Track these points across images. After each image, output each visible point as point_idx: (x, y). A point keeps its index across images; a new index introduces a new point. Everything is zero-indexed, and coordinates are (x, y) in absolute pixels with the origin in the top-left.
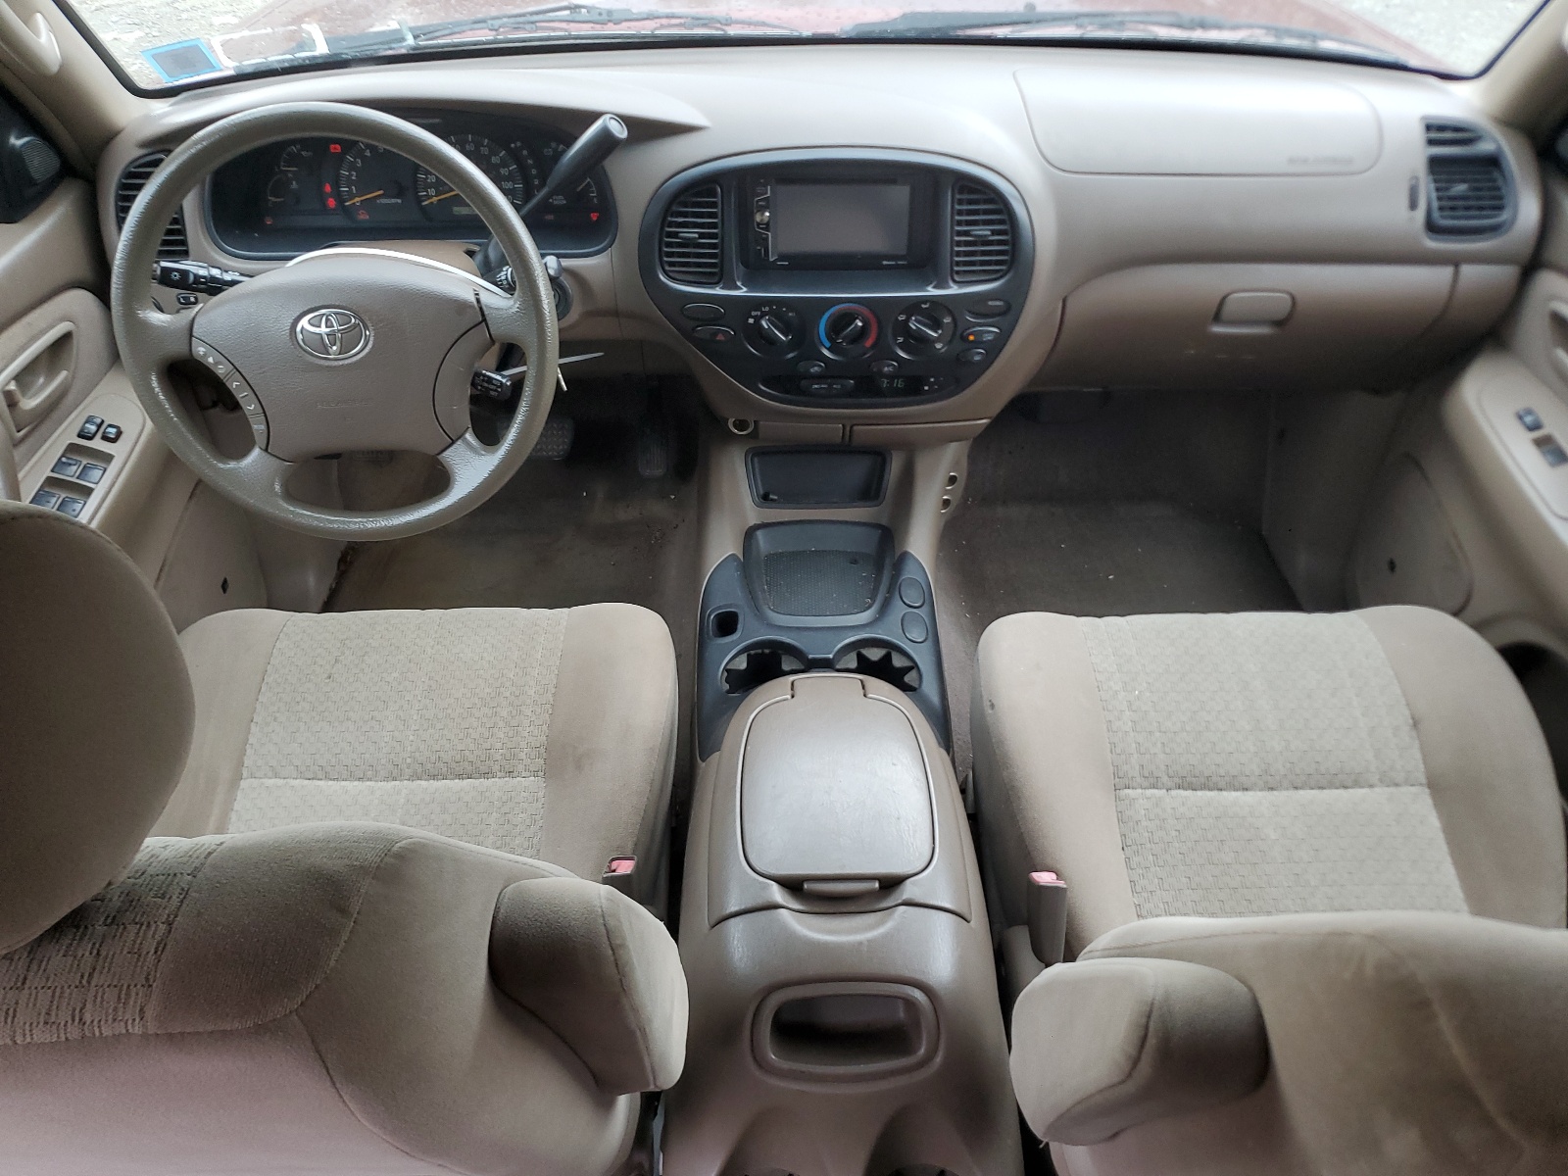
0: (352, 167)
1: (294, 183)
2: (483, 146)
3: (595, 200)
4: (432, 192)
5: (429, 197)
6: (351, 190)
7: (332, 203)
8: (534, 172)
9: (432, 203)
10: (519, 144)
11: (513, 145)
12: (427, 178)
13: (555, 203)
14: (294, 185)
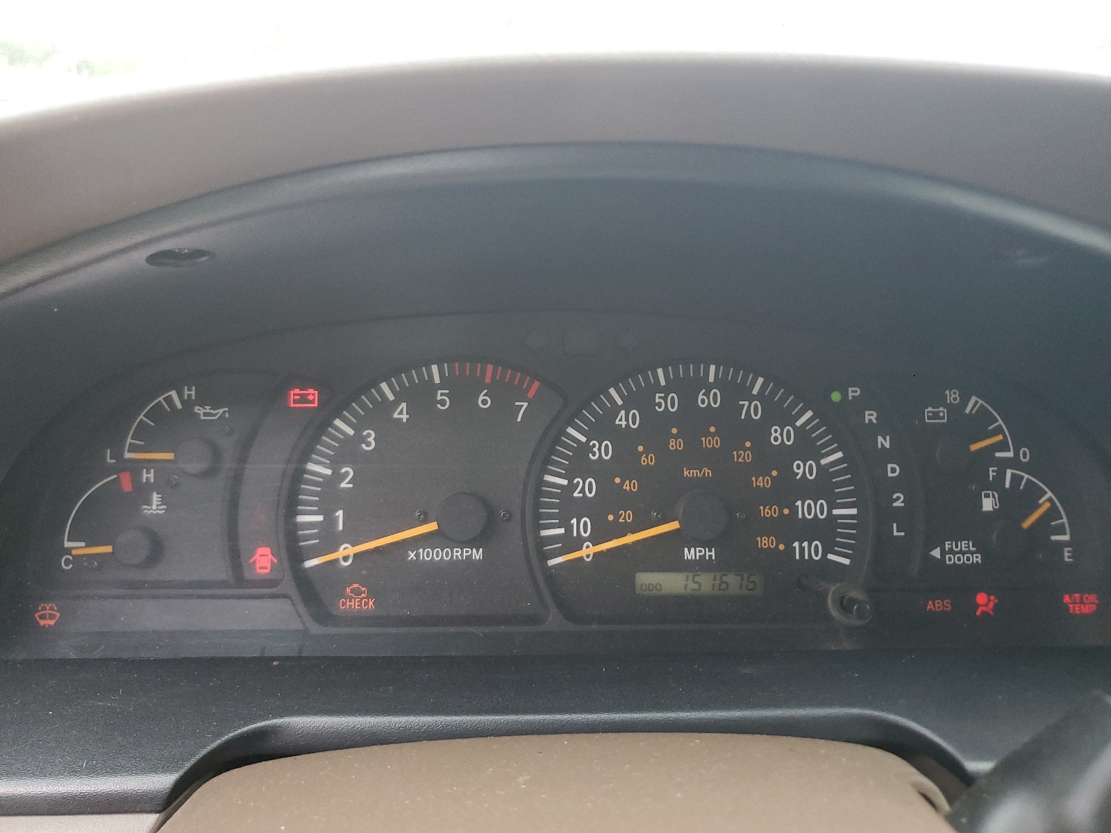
0: (347, 452)
1: (155, 498)
2: (751, 399)
3: (1067, 554)
4: (582, 526)
5: (572, 543)
6: (330, 520)
7: (263, 561)
8: (893, 470)
9: (581, 559)
10: (854, 392)
11: (836, 397)
12: (573, 487)
13: (951, 560)
14: (155, 506)
